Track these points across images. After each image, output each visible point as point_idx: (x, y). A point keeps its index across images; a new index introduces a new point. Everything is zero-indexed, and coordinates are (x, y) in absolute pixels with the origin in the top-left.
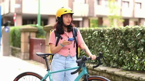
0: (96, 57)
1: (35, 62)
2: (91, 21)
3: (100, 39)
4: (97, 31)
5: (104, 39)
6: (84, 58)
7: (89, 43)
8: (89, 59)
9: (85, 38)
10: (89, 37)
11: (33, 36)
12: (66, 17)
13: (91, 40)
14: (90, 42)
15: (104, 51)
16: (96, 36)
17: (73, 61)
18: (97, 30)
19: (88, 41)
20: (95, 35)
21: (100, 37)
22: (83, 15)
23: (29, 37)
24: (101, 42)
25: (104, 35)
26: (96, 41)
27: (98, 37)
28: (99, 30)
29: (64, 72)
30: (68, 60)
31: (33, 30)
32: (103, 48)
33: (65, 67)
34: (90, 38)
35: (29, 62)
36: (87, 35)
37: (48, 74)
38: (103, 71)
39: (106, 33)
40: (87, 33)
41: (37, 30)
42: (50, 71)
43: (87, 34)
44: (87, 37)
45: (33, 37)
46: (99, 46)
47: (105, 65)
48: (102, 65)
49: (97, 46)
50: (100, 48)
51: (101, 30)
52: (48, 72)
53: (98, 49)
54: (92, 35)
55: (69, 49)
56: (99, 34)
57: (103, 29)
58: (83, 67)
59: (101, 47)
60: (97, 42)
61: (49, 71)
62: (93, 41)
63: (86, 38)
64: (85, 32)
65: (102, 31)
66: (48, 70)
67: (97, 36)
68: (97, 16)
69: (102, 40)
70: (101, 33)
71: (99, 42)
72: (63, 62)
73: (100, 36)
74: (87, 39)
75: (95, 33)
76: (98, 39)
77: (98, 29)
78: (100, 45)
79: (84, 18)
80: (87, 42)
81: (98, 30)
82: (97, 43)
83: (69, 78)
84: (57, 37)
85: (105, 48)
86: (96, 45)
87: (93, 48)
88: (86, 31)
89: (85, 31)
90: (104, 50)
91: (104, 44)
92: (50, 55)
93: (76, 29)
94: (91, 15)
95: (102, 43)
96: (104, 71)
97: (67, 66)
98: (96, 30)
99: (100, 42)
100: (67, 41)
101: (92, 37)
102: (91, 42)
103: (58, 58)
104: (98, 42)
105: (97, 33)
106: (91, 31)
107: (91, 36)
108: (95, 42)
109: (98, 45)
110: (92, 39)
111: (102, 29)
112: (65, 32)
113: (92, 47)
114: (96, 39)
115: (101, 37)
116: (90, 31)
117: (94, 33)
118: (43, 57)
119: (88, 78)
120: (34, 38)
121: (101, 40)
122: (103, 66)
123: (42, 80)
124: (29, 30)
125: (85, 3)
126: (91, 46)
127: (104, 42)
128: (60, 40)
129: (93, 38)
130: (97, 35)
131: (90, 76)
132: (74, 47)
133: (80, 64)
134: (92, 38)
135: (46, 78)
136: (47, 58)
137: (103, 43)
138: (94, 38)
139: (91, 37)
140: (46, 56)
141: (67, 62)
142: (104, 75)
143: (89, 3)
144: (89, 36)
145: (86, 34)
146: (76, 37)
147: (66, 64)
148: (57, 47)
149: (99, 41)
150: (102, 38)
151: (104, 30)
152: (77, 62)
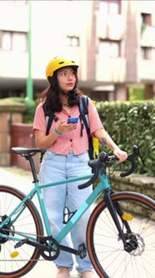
0: (127, 156)
1: (20, 170)
2: (131, 91)
3: (143, 123)
4: (136, 108)
5: (150, 124)
6: (103, 156)
7: (121, 132)
8: (112, 160)
9: (113, 122)
10: (121, 119)
11: (18, 120)
12: (64, 74)
13: (125, 125)
14: (123, 129)
15: (150, 147)
16: (135, 118)
17: (81, 162)
18: (136, 106)
19: (120, 128)
20: (131, 115)
21: (141, 119)
22: (116, 80)
23: (10, 122)
24: (144, 128)
25: (149, 114)
26: (134, 126)
27: (139, 120)
28: (140, 105)
29: (65, 185)
30: (71, 162)
31: (16, 109)
32: (148, 141)
33: (66, 175)
34: (123, 121)
35: (10, 171)
36: (118, 116)
37: (35, 188)
38: (146, 185)
39: (153, 111)
40: (118, 111)
41: (24, 109)
42: (40, 184)
43: (116, 114)
44: (118, 119)
45: (18, 122)
46: (141, 137)
47: (152, 175)
48: (146, 174)
49: (136, 136)
50: (142, 141)
51: (144, 106)
52: (36, 185)
53: (139, 142)
54: (128, 115)
55: (71, 141)
56: (141, 112)
57: (148, 104)
58: (102, 174)
59: (144, 138)
60: (136, 129)
61: (37, 183)
62: (128, 128)
63: (115, 122)
64: (113, 110)
65: (145, 108)
66: (36, 181)
67: (137, 117)
68: (143, 81)
69: (145, 126)
70: (144, 111)
71: (140, 128)
72: (62, 165)
73: (142, 117)
74: (116, 124)
75: (132, 112)
76: (137, 123)
77: (137, 103)
78: (143, 134)
79: (118, 86)
80: (117, 129)
81: (138, 105)
82: (137, 131)
83: (74, 198)
84: (47, 118)
85: (152, 140)
86: (134, 135)
87: (129, 141)
88: (116, 108)
89: (114, 107)
90: (149, 144)
91: (150, 132)
92: (38, 151)
93: (86, 100)
94: (131, 79)
95: (145, 130)
96: (149, 186)
97: (69, 173)
98: (135, 104)
99: (142, 130)
100: (65, 124)
101: (128, 119)
102: (126, 129)
103: (51, 159)
104: (138, 128)
105: (136, 112)
106: (125, 109)
107: (126, 117)
108: (132, 129)
109: (138, 134)
110: (126, 123)
111: (146, 104)
112: (65, 108)
113: (128, 139)
114: (134, 123)
115: (143, 120)
116: (124, 107)
117: (130, 111)
118: (26, 157)
119: (111, 197)
120: (20, 124)
121: (143, 125)
122: (148, 176)
123: (25, 200)
124: (11, 109)
125: (120, 55)
126: (124, 136)
127: (150, 129)
128: (54, 122)
129: (129, 122)
130: (136, 115)
131: (116, 193)
132: (81, 135)
133: (96, 169)
134: (126, 121)
135: (31, 198)
136: (32, 157)
137: (147, 131)
138: (131, 122)
139: (124, 119)
140: (31, 154)
141: (68, 165)
142: (149, 193)
143: (126, 55)
144: (121, 116)
145: (114, 113)
146: (86, 116)
147: (66, 169)
148: (48, 136)
149: (140, 126)
150: (147, 121)
151: (150, 104)
152: (90, 165)
